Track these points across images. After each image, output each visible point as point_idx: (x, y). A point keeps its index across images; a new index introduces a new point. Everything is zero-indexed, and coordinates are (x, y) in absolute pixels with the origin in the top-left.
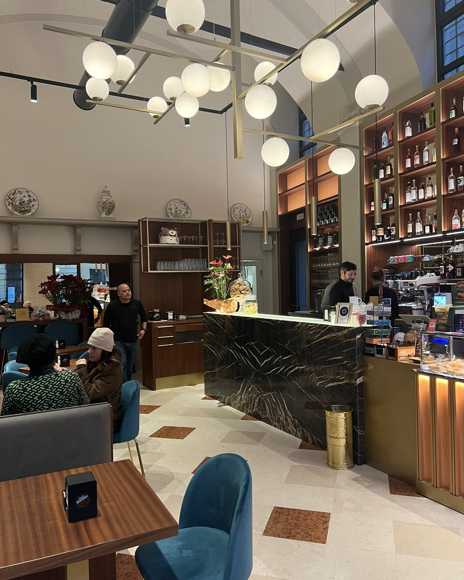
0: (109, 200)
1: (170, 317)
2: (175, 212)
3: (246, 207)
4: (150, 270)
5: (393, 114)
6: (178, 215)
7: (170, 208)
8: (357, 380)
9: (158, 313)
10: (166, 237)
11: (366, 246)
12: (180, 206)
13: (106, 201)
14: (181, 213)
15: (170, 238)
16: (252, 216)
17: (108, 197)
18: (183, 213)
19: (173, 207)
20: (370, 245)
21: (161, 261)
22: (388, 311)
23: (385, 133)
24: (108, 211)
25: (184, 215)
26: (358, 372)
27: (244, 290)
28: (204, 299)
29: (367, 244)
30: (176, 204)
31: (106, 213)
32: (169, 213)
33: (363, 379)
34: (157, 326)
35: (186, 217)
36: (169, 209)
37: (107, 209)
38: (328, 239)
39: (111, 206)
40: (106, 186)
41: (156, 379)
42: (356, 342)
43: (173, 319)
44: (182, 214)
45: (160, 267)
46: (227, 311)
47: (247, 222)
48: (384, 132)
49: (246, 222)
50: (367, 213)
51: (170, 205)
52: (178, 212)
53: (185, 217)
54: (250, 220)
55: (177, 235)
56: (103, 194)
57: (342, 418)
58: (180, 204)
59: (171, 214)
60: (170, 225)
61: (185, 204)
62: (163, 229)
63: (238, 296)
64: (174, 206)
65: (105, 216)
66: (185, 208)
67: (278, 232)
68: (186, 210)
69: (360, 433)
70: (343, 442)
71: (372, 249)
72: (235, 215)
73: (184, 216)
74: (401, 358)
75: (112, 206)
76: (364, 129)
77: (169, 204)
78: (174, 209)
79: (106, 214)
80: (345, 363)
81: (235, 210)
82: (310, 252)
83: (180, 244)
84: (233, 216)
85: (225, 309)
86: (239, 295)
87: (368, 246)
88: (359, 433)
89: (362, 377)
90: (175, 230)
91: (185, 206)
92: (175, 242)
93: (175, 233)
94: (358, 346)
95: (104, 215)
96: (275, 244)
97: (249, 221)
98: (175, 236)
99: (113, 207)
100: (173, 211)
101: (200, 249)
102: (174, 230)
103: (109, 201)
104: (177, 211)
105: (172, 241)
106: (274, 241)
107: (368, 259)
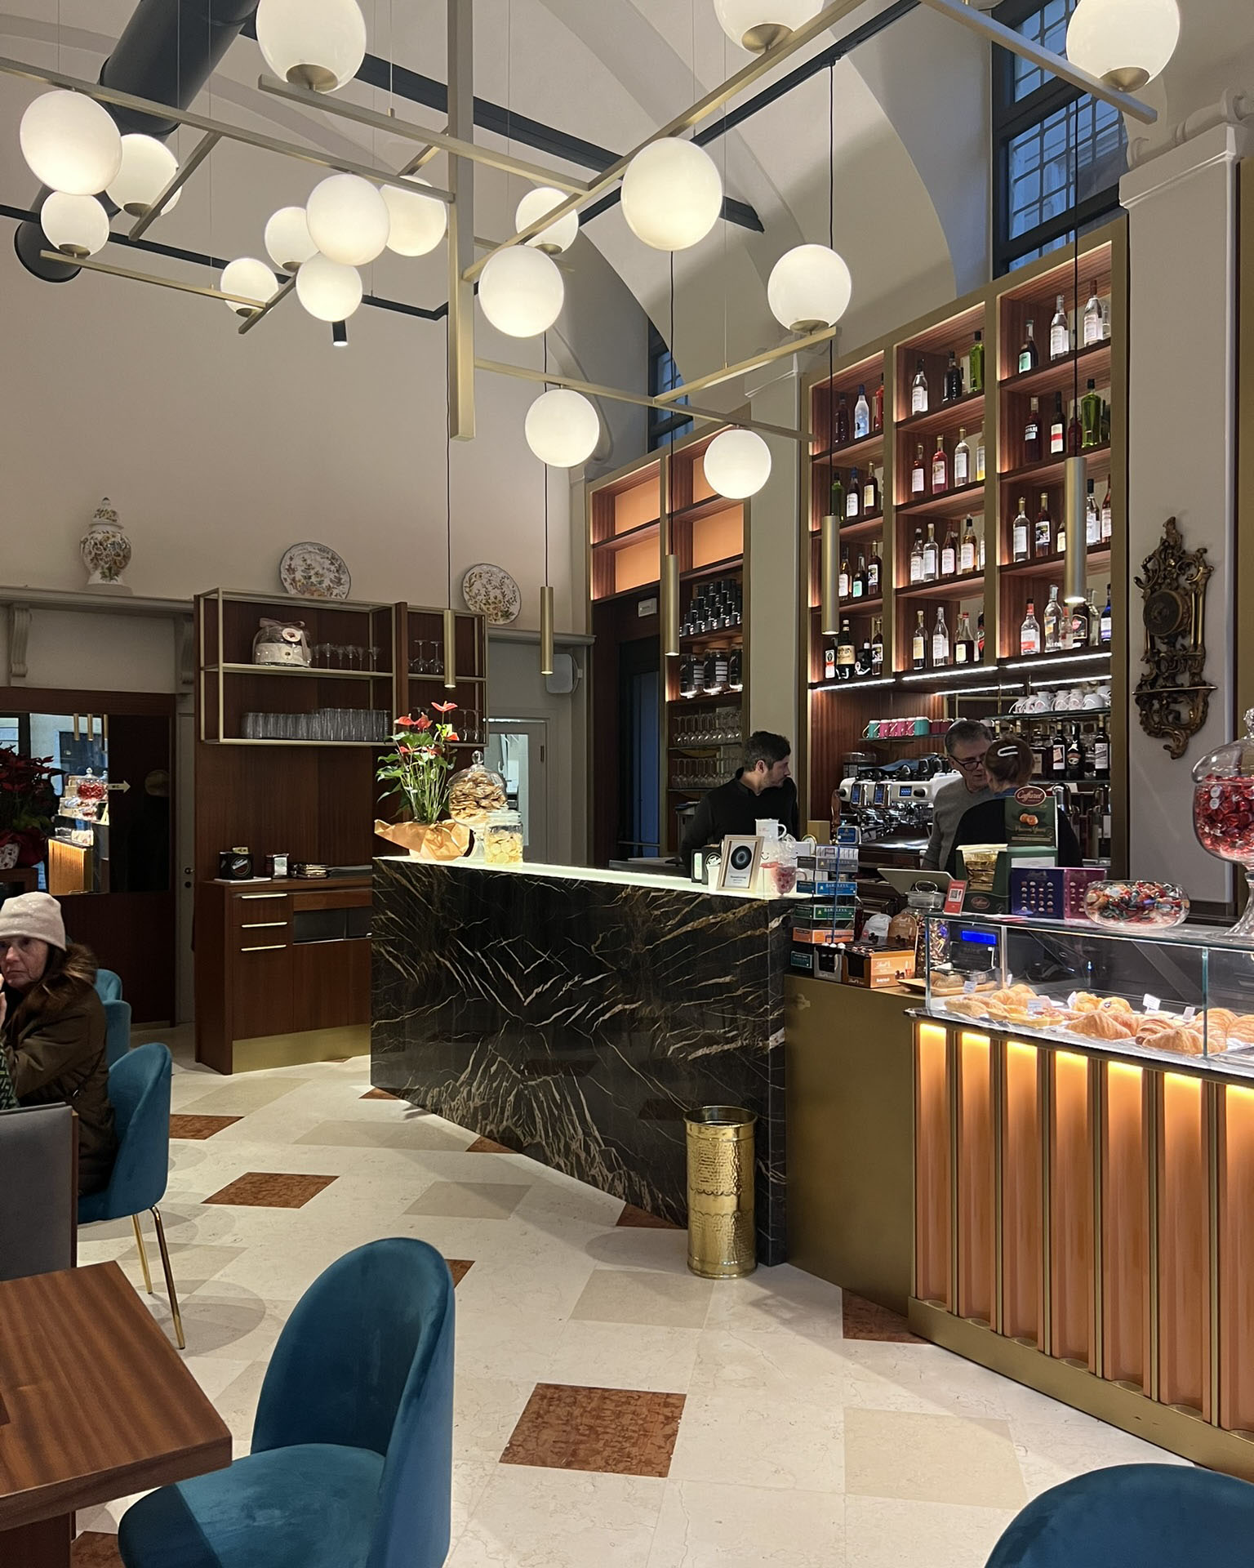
0: (114, 536)
1: (281, 867)
2: (305, 578)
3: (502, 574)
4: (224, 737)
5: (883, 351)
6: (314, 588)
7: (290, 565)
8: (768, 1039)
9: (244, 857)
10: (275, 646)
11: (809, 691)
12: (319, 563)
13: (106, 541)
14: (320, 583)
15: (285, 648)
16: (518, 600)
17: (110, 529)
18: (327, 583)
19: (297, 563)
20: (819, 689)
21: (257, 711)
22: (851, 858)
23: (862, 400)
24: (110, 569)
25: (329, 588)
26: (771, 1017)
27: (486, 797)
28: (376, 821)
29: (814, 686)
30: (307, 556)
31: (103, 573)
32: (285, 579)
33: (785, 1035)
34: (239, 895)
35: (334, 594)
36: (288, 570)
37: (106, 563)
38: (715, 670)
39: (119, 555)
40: (106, 499)
41: (234, 1042)
42: (769, 939)
43: (289, 875)
44: (324, 585)
45: (254, 731)
46: (438, 853)
47: (507, 614)
48: (860, 397)
49: (502, 616)
50: (814, 606)
51: (291, 559)
52: (313, 579)
53: (331, 594)
54: (514, 609)
55: (304, 642)
56: (97, 520)
57: (729, 1141)
58: (318, 558)
59: (292, 584)
60: (288, 614)
61: (333, 558)
62: (264, 622)
63: (471, 815)
64: (302, 563)
65: (101, 582)
66: (333, 568)
67: (588, 647)
68: (337, 575)
69: (775, 1181)
70: (729, 1204)
71: (824, 699)
72: (474, 594)
73: (328, 590)
74: (878, 980)
75: (122, 554)
76: (811, 387)
77: (288, 556)
78: (302, 571)
79: (104, 576)
80: (739, 993)
81: (472, 581)
82: (669, 702)
83: (312, 665)
84: (467, 597)
85: (434, 847)
86: (473, 812)
87: (815, 691)
88: (771, 1179)
89: (782, 1031)
90: (302, 628)
91: (332, 564)
92: (299, 660)
93: (299, 635)
94: (774, 949)
95: (96, 578)
96: (580, 679)
97: (512, 614)
98: (299, 643)
99: (124, 556)
100: (299, 575)
101: (371, 682)
102: (298, 627)
103: (113, 539)
104: (310, 577)
105: (290, 657)
106: (579, 671)
107: (814, 726)
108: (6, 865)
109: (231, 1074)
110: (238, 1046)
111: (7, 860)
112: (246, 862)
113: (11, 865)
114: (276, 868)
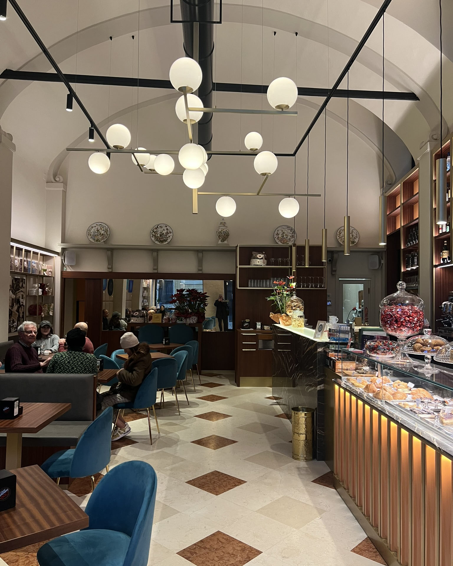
0: (224, 230)
1: (259, 326)
2: (282, 236)
3: (352, 229)
4: (239, 287)
5: (450, 140)
6: (284, 239)
7: (277, 233)
8: (317, 387)
9: (247, 322)
10: (254, 260)
11: (434, 269)
12: (287, 232)
13: (221, 231)
14: (287, 237)
15: (258, 260)
16: (358, 237)
17: (223, 228)
18: (289, 237)
19: (280, 232)
21: (251, 279)
22: (347, 330)
23: (449, 158)
24: (223, 239)
25: (290, 239)
26: (318, 380)
28: (271, 313)
29: (436, 266)
30: (283, 230)
31: (221, 240)
32: (276, 237)
33: (324, 386)
34: (242, 333)
35: (291, 241)
36: (277, 234)
37: (222, 237)
38: (414, 260)
39: (225, 235)
40: (223, 219)
41: (240, 377)
42: (317, 354)
43: (261, 329)
45: (251, 284)
47: (353, 242)
49: (351, 243)
50: (436, 236)
51: (278, 231)
52: (285, 237)
54: (356, 240)
55: (264, 258)
56: (220, 225)
57: (303, 417)
58: (287, 229)
59: (277, 239)
61: (291, 229)
62: (253, 253)
63: (290, 312)
64: (281, 232)
65: (221, 243)
66: (291, 232)
67: (385, 252)
68: (292, 234)
70: (303, 437)
71: (442, 271)
72: (341, 236)
75: (226, 235)
76: (434, 155)
77: (277, 230)
78: (281, 234)
79: (221, 241)
80: (314, 372)
81: (341, 232)
82: (403, 272)
83: (267, 265)
84: (338, 238)
85: (284, 322)
88: (318, 432)
90: (264, 254)
91: (291, 231)
92: (261, 264)
93: (262, 256)
94: (319, 358)
95: (220, 242)
96: (382, 264)
97: (355, 242)
98: (262, 258)
99: (227, 235)
100: (280, 236)
101: (289, 269)
102: (263, 254)
103: (223, 231)
104: (284, 236)
105: (259, 263)
106: (382, 261)
107: (437, 281)
108: (193, 322)
109: (239, 387)
110: (242, 379)
111: (194, 321)
112: (248, 324)
113: (195, 322)
114: (257, 326)
